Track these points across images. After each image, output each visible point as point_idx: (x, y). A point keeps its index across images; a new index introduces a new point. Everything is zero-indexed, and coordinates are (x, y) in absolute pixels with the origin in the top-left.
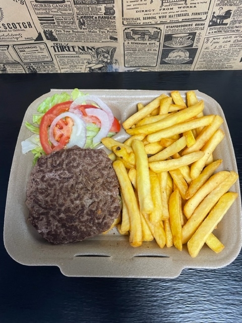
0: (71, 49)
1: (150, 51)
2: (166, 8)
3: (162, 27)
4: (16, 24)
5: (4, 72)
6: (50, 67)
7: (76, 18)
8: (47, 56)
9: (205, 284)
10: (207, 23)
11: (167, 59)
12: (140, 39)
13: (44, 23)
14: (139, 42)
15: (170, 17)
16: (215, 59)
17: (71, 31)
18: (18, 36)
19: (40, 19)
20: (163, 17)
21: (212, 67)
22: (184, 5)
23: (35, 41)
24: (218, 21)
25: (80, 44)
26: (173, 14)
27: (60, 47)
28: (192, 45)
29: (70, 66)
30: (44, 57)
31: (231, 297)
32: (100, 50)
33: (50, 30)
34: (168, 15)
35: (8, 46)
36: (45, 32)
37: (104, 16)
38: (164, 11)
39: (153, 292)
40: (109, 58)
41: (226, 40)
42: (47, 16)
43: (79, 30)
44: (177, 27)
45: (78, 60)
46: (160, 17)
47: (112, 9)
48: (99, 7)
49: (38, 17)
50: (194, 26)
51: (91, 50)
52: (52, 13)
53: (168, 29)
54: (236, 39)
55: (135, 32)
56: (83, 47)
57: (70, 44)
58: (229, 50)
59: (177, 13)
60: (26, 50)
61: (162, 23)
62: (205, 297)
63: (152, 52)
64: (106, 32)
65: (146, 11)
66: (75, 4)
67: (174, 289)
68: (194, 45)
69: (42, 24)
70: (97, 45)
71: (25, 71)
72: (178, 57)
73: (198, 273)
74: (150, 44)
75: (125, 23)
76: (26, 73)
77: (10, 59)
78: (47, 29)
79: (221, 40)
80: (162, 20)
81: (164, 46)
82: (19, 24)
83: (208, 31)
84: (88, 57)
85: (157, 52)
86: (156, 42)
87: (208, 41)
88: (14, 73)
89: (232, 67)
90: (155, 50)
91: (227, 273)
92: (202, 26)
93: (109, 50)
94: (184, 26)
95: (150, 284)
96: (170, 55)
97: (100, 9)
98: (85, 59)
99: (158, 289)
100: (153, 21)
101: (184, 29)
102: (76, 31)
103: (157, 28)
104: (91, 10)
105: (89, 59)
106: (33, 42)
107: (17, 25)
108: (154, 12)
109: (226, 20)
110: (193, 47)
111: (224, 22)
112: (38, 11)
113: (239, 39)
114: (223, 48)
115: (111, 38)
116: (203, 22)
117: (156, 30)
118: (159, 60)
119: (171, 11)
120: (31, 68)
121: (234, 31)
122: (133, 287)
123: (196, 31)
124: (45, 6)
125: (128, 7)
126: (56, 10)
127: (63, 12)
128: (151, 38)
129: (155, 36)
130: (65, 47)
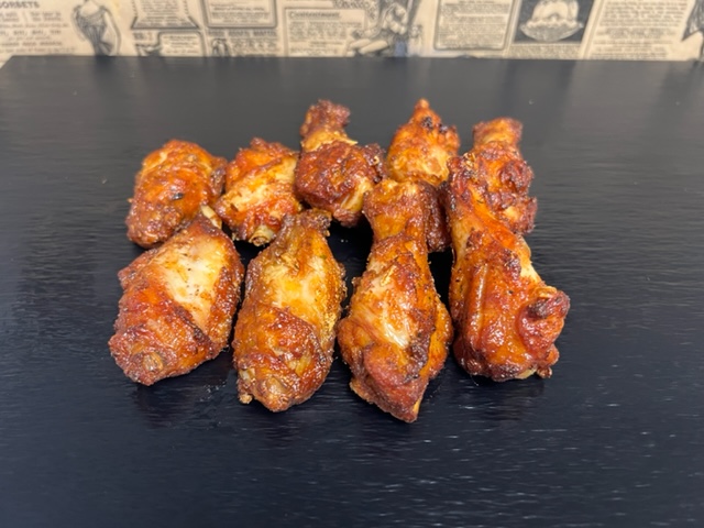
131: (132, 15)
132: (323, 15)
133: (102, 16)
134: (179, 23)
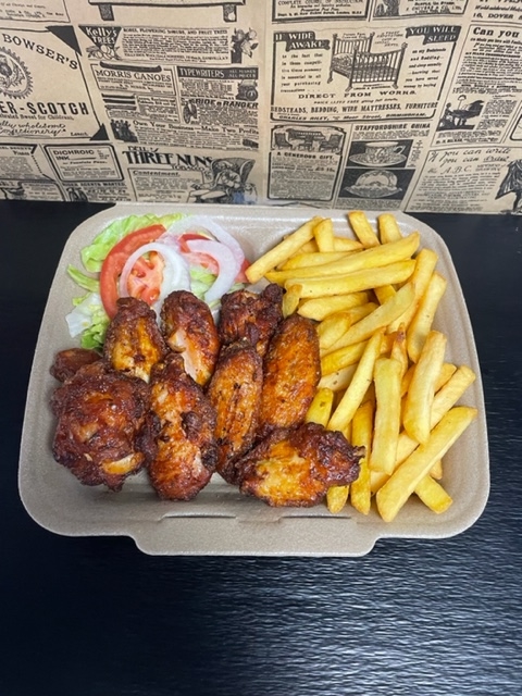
0: (163, 160)
1: (320, 172)
2: (357, 92)
3: (347, 127)
4: (56, 106)
5: (18, 198)
6: (116, 192)
7: (179, 102)
8: (113, 169)
9: (431, 650)
10: (434, 123)
11: (353, 187)
12: (302, 148)
13: (114, 107)
14: (300, 153)
15: (363, 109)
16: (448, 192)
17: (167, 125)
18: (57, 129)
19: (107, 99)
20: (351, 108)
21: (441, 206)
22: (392, 89)
23: (92, 139)
24: (457, 120)
25: (183, 151)
26: (371, 104)
27: (141, 154)
28: (403, 164)
29: (158, 192)
30: (107, 171)
31: (484, 679)
32: (221, 164)
33: (124, 120)
34: (360, 105)
35: (35, 146)
36: (113, 125)
37: (235, 100)
38: (353, 99)
39: (323, 669)
40: (238, 180)
41: (469, 156)
42: (122, 94)
43: (183, 124)
44: (377, 128)
45: (175, 181)
46: (344, 109)
47: (253, 88)
48: (227, 84)
49: (103, 96)
50: (409, 128)
51: (204, 163)
52: (132, 89)
53: (358, 132)
54: (488, 154)
55: (294, 135)
56: (188, 157)
57: (162, 150)
58: (475, 177)
59: (378, 103)
60: (70, 156)
61: (347, 120)
62: (430, 679)
63: (325, 172)
64: (237, 130)
65: (318, 96)
66: (180, 75)
67: (368, 662)
68: (408, 164)
69: (108, 108)
70: (215, 154)
71: (63, 197)
72: (375, 186)
73: (417, 627)
74: (321, 157)
75: (276, 116)
76: (65, 202)
77: (35, 172)
78: (119, 120)
79: (460, 157)
80: (347, 113)
81: (349, 163)
82: (62, 105)
83: (436, 139)
84: (197, 175)
85: (335, 174)
86: (334, 155)
87: (435, 156)
88: (39, 199)
89: (479, 209)
90: (331, 170)
91: (477, 627)
92: (425, 130)
93: (239, 164)
94: (390, 127)
95: (317, 651)
96: (359, 180)
97: (230, 88)
98: (189, 180)
99: (333, 662)
100: (330, 116)
101: (390, 133)
102: (178, 125)
103: (337, 129)
104: (210, 88)
105: (198, 181)
106: (87, 141)
107: (59, 108)
108: (333, 100)
109: (471, 119)
110: (406, 168)
111: (466, 124)
112: (105, 84)
113: (496, 155)
114: (462, 172)
115: (246, 143)
116: (426, 122)
117: (335, 132)
118: (338, 188)
119: (367, 98)
120: (77, 192)
121: (485, 140)
122: (281, 658)
123: (412, 138)
124: (120, 75)
125: (285, 88)
126: (141, 85)
127: (155, 89)
128: (324, 146)
129: (333, 144)
130: (151, 155)
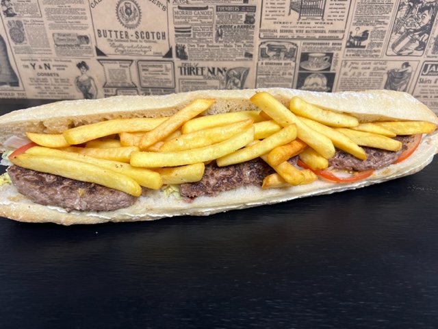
0: (200, 72)
1: (284, 76)
2: (303, 21)
3: (298, 43)
4: (150, 34)
8: (171, 79)
10: (344, 43)
12: (275, 57)
14: (274, 62)
15: (307, 32)
17: (206, 45)
18: (147, 49)
19: (177, 30)
20: (302, 31)
22: (321, 21)
23: (164, 57)
24: (356, 42)
25: (211, 64)
26: (310, 29)
27: (188, 68)
28: (329, 69)
30: (167, 81)
32: (231, 73)
33: (183, 44)
34: (305, 29)
35: (132, 61)
36: (177, 48)
37: (244, 24)
40: (239, 85)
41: (365, 66)
42: (185, 26)
43: (215, 43)
44: (314, 44)
47: (253, 17)
48: (240, 14)
49: (175, 28)
50: (331, 46)
51: (221, 72)
52: (191, 22)
54: (375, 66)
55: (274, 49)
56: (214, 69)
57: (201, 64)
58: (369, 80)
59: (314, 29)
61: (299, 38)
63: (287, 76)
65: (284, 23)
66: (217, 11)
68: (332, 68)
70: (229, 65)
74: (285, 64)
75: (262, 36)
77: (128, 81)
78: (180, 44)
79: (360, 66)
80: (298, 34)
81: (301, 69)
82: (153, 33)
83: (346, 53)
84: (217, 83)
85: (292, 77)
86: (292, 62)
87: (346, 64)
90: (290, 74)
92: (339, 46)
93: (241, 72)
94: (321, 44)
98: (212, 86)
100: (290, 35)
101: (321, 48)
102: (211, 45)
103: (293, 44)
104: (231, 18)
105: (217, 88)
108: (291, 25)
109: (363, 42)
110: (331, 71)
111: (361, 45)
112: (178, 20)
113: (380, 66)
114: (362, 76)
115: (247, 54)
119: (308, 25)
121: (372, 56)
123: (333, 52)
124: (187, 13)
126: (196, 18)
127: (203, 20)
128: (286, 56)
129: (290, 55)
130: (194, 69)
131: (104, 81)
132: (199, 83)
133: (90, 81)
134: (127, 85)
